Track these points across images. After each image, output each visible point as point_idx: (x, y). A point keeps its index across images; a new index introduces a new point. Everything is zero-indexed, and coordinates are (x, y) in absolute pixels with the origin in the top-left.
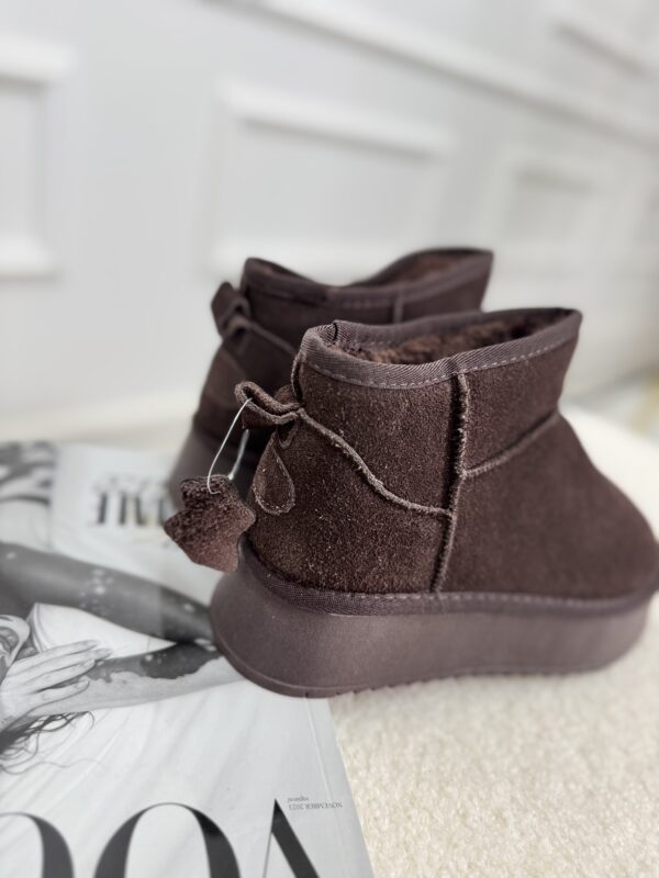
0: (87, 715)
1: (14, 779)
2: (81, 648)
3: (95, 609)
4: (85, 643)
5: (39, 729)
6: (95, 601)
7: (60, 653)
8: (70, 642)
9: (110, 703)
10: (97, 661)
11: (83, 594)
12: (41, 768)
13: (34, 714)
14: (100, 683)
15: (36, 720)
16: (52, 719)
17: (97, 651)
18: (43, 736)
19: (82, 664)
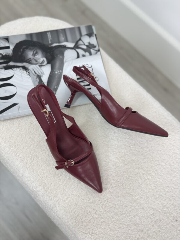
0: (29, 77)
1: (19, 71)
2: (43, 73)
3: (52, 73)
4: (44, 73)
5: (27, 71)
6: (53, 72)
7: (41, 70)
8: (43, 71)
9: (33, 79)
10: (40, 76)
11: (55, 70)
12: (21, 74)
13: (29, 70)
14: (36, 77)
15: (28, 71)
16: (29, 73)
17: (42, 75)
18: (26, 72)
19: (39, 74)
